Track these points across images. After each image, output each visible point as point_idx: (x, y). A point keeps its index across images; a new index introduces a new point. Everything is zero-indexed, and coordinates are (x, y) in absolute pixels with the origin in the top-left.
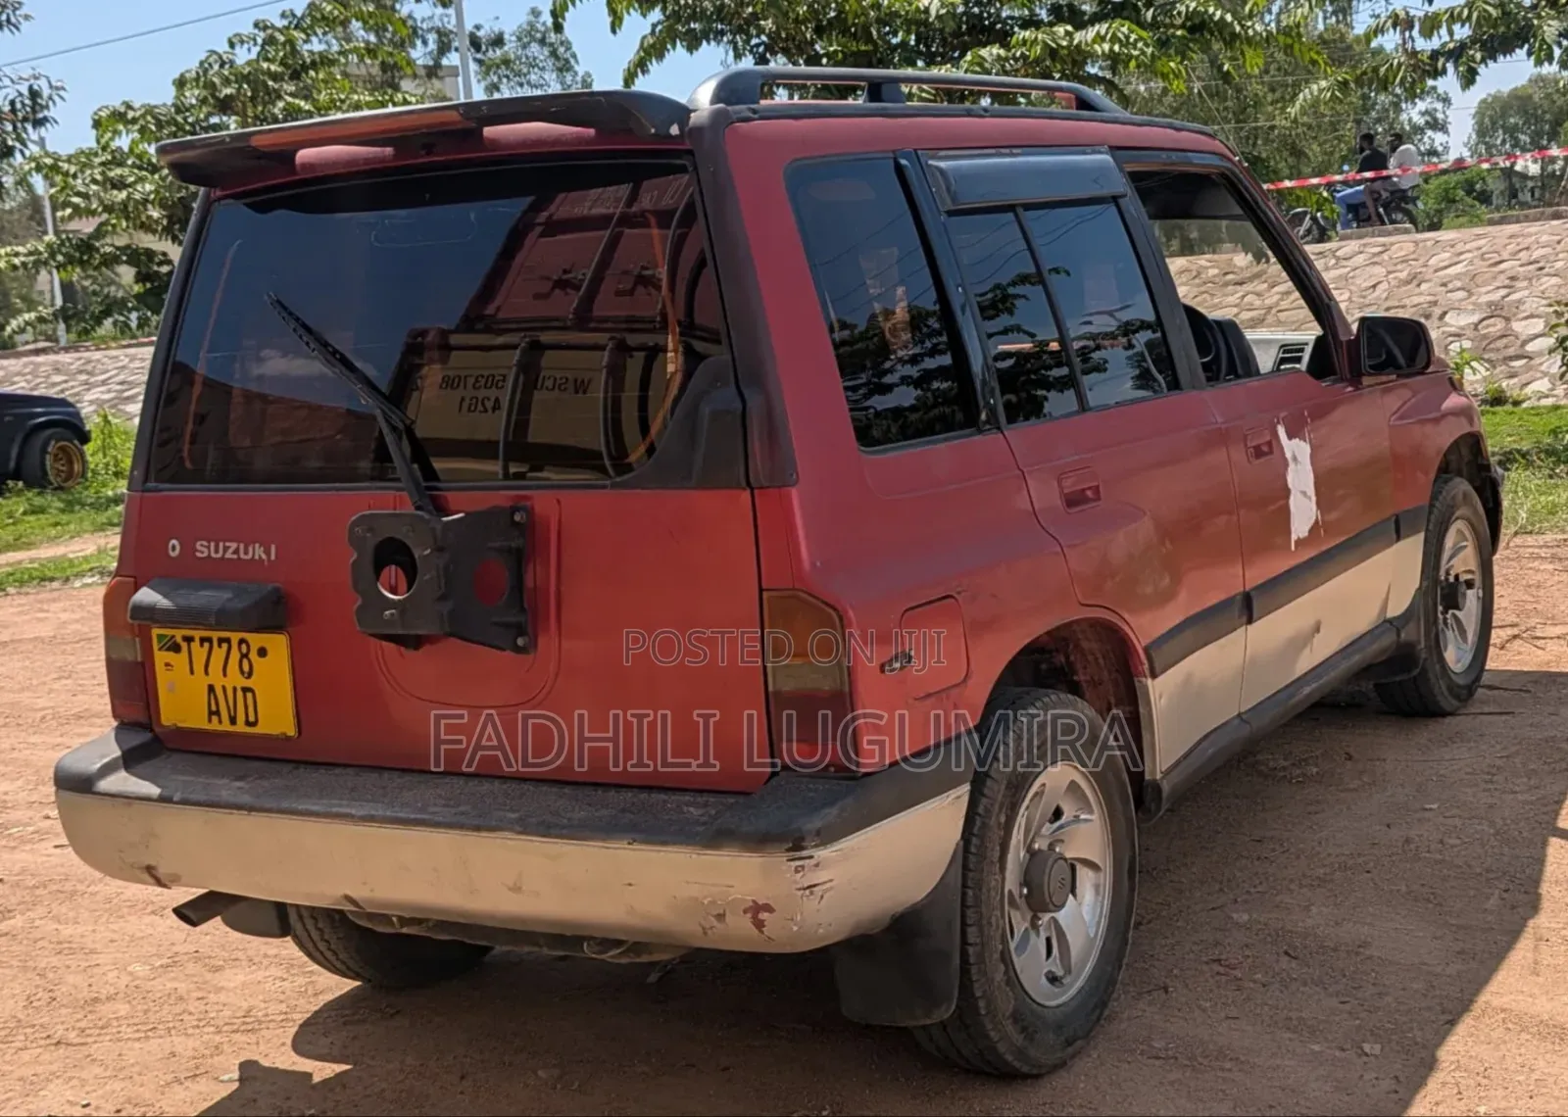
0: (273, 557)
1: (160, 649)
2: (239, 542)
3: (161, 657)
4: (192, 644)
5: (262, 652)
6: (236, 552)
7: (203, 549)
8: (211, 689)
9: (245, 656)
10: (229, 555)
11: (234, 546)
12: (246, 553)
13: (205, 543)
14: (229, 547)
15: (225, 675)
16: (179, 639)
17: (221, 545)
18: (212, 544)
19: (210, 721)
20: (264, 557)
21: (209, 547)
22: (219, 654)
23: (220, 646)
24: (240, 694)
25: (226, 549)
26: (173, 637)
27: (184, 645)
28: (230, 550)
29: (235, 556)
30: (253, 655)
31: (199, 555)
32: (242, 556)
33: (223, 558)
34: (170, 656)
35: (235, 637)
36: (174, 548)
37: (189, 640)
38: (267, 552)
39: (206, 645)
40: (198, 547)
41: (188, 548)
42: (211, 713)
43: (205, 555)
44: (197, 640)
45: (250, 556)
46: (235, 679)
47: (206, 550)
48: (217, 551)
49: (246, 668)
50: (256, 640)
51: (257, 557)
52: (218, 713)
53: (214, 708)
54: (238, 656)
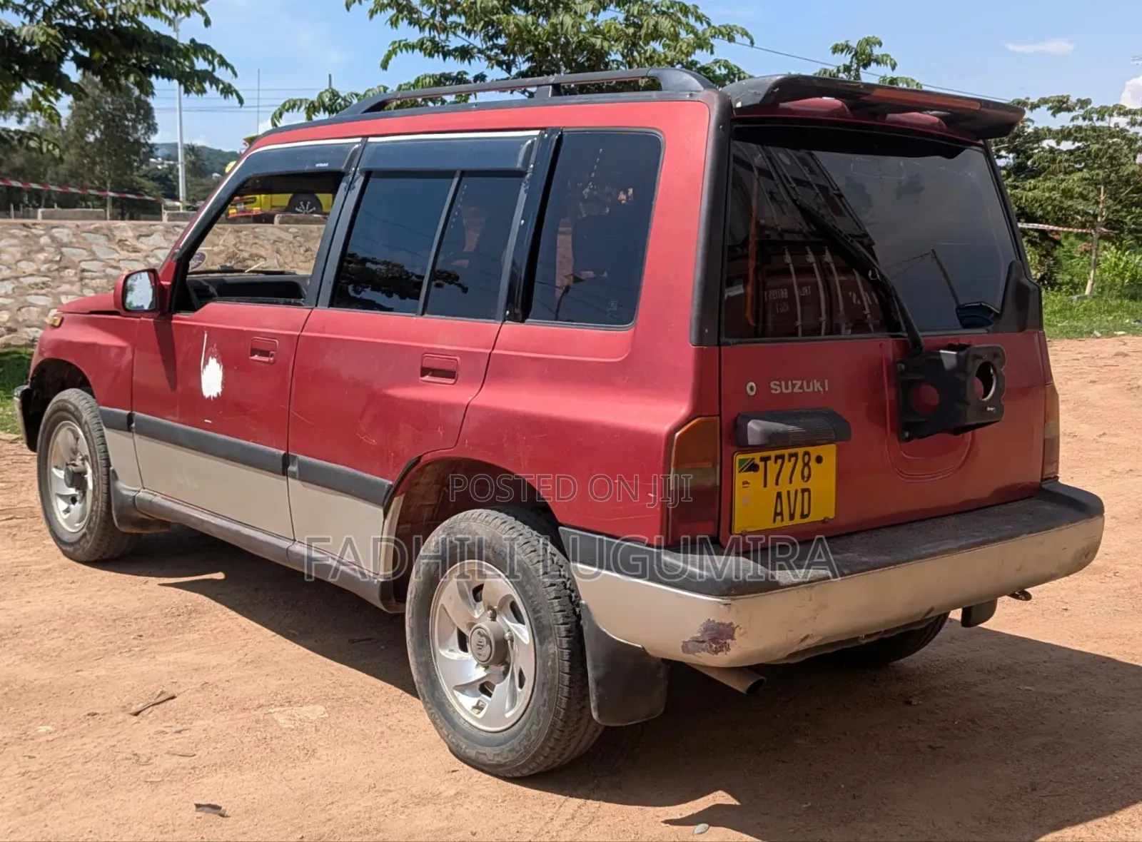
0: (827, 389)
1: (740, 472)
2: (803, 380)
3: (739, 477)
4: (768, 462)
5: (819, 460)
6: (801, 387)
7: (776, 388)
8: (779, 495)
9: (806, 465)
10: (796, 390)
11: (799, 383)
12: (808, 387)
13: (778, 383)
14: (795, 384)
15: (791, 482)
16: (757, 461)
17: (790, 383)
18: (783, 383)
19: (774, 521)
20: (821, 389)
21: (780, 386)
22: (788, 466)
23: (790, 461)
24: (799, 495)
25: (794, 386)
26: (753, 459)
27: (762, 465)
28: (797, 386)
29: (801, 391)
30: (813, 463)
31: (773, 392)
32: (806, 390)
33: (792, 392)
34: (749, 476)
35: (800, 451)
36: (752, 388)
37: (765, 459)
38: (823, 386)
39: (779, 461)
40: (772, 385)
41: (763, 388)
42: (776, 514)
43: (779, 392)
44: (773, 458)
45: (811, 389)
46: (798, 484)
47: (779, 388)
48: (787, 388)
49: (806, 473)
50: (815, 451)
51: (816, 390)
52: (781, 514)
53: (779, 510)
54: (802, 464)
